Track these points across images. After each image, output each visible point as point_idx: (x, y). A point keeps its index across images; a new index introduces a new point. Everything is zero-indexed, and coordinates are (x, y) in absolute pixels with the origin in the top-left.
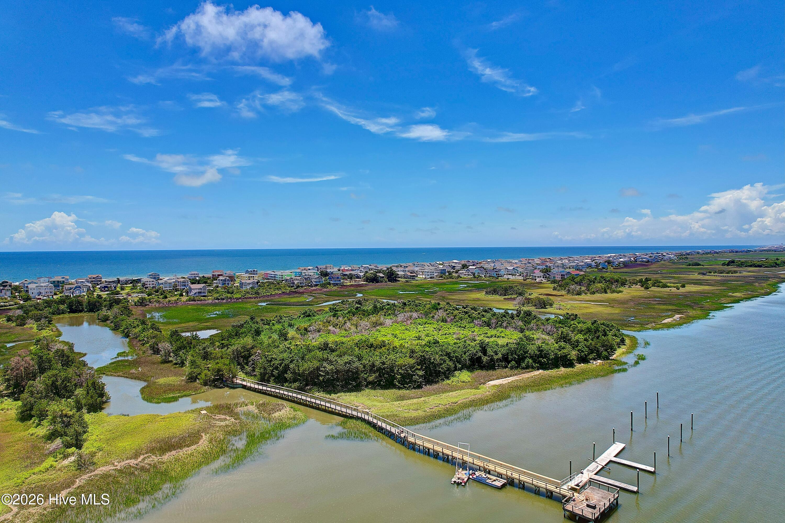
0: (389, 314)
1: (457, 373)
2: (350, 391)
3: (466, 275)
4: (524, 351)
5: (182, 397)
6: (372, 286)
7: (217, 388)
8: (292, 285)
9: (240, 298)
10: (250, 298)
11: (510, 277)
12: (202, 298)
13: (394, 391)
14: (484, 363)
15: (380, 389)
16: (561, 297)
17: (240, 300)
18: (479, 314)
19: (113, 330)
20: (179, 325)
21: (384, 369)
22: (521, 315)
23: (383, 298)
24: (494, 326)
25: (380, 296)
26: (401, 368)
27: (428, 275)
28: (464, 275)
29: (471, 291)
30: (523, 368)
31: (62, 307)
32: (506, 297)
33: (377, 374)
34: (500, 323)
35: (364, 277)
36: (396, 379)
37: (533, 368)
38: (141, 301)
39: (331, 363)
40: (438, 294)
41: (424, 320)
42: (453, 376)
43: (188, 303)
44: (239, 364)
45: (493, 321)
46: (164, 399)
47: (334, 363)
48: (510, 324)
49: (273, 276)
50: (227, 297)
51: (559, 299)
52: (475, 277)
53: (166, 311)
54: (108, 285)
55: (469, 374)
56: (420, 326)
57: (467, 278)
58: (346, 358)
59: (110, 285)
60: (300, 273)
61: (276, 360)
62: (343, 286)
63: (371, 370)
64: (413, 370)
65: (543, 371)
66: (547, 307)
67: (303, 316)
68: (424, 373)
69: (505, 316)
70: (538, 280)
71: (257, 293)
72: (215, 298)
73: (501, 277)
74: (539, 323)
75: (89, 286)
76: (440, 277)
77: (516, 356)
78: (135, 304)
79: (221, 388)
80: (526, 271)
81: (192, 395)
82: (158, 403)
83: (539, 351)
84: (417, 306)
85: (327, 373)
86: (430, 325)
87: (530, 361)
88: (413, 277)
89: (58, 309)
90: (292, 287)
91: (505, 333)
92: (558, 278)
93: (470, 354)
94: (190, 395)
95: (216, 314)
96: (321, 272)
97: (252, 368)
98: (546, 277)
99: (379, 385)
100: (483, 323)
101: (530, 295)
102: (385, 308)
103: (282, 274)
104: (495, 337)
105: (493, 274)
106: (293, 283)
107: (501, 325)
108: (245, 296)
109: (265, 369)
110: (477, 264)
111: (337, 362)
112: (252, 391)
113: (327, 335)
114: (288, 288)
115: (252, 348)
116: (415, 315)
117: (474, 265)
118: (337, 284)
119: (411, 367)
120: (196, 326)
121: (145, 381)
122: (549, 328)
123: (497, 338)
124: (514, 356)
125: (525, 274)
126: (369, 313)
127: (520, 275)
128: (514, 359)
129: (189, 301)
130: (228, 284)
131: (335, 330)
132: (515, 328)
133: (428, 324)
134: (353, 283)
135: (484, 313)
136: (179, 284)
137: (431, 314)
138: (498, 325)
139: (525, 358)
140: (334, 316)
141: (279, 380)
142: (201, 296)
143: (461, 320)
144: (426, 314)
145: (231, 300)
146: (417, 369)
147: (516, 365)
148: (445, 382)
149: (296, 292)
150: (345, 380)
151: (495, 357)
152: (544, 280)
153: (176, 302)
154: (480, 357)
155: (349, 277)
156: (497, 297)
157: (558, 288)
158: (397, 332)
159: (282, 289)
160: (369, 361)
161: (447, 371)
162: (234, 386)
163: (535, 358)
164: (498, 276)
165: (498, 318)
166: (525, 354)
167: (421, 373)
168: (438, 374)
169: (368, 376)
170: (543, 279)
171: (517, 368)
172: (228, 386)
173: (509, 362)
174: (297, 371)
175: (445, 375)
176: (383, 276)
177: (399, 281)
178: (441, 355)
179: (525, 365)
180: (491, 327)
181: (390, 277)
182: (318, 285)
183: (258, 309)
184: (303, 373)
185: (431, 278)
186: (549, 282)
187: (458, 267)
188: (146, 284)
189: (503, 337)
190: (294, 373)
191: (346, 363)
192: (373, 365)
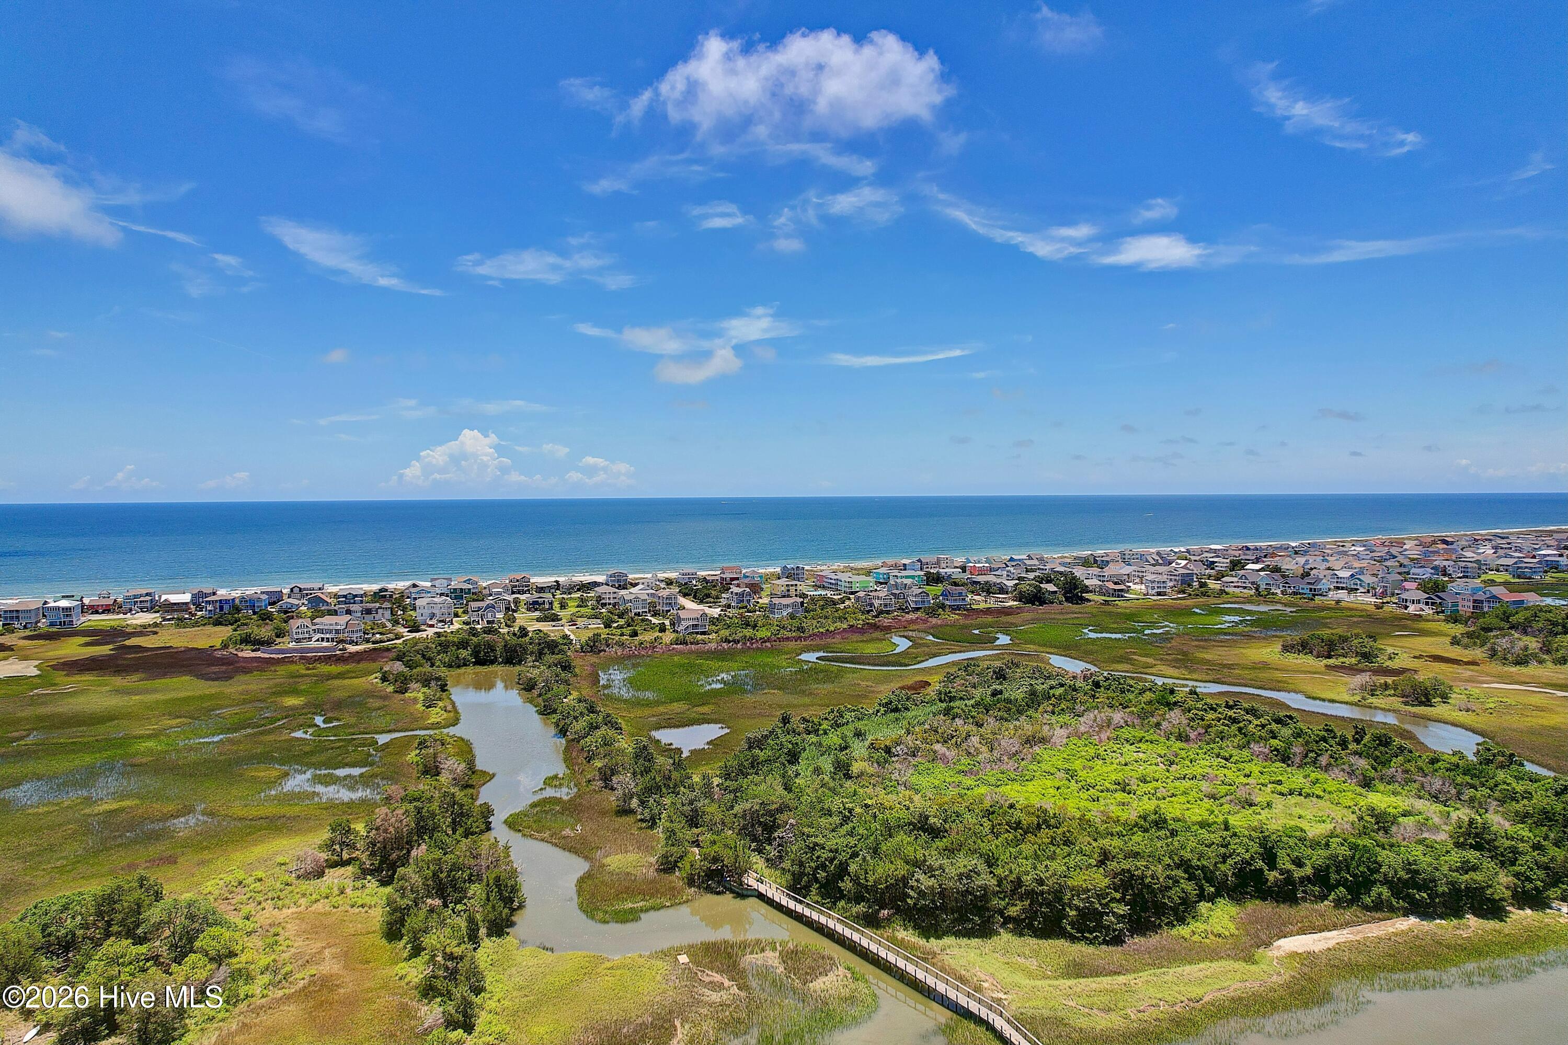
0: (1062, 710)
1: (1203, 907)
2: (969, 934)
3: (1238, 587)
4: (1368, 868)
5: (647, 910)
6: (1032, 612)
7: (712, 893)
8: (868, 608)
9: (768, 640)
10: (788, 639)
11: (1342, 594)
12: (699, 637)
13: (1061, 943)
14: (1269, 884)
15: (1031, 936)
16: (1472, 667)
17: (768, 644)
18: (1263, 726)
19: (541, 713)
20: (655, 709)
21: (1042, 893)
22: (1365, 741)
23: (1052, 651)
24: (1297, 760)
25: (1045, 645)
26: (1078, 896)
27: (1153, 588)
28: (1235, 587)
29: (1248, 636)
30: (1367, 908)
31: (464, 653)
32: (1331, 661)
33: (1027, 903)
34: (1312, 755)
35: (1015, 590)
36: (1066, 916)
37: (1392, 909)
38: (592, 644)
39: (930, 871)
40: (1174, 643)
41: (1139, 734)
42: (1193, 917)
43: (673, 649)
44: (754, 839)
45: (1297, 749)
46: (617, 913)
47: (937, 873)
48: (1337, 759)
49: (833, 582)
50: (746, 636)
51: (1466, 672)
52: (1259, 595)
53: (634, 666)
54: (539, 600)
55: (1233, 909)
56: (1128, 746)
57: (1241, 595)
58: (963, 862)
59: (542, 600)
60: (885, 576)
61: (824, 848)
62: (972, 612)
63: (1014, 892)
64: (1104, 902)
65: (1418, 920)
66: (1433, 700)
67: (885, 711)
68: (1129, 909)
69: (1324, 739)
70: (1412, 609)
71: (801, 629)
72: (722, 638)
73: (1321, 595)
74: (1411, 766)
75: (509, 601)
76: (1179, 592)
77: (1348, 876)
78: (582, 648)
79: (718, 893)
80: (1383, 584)
81: (665, 906)
82: (606, 922)
83: (1409, 871)
84: (1124, 692)
85: (922, 894)
86: (1151, 746)
87: (1385, 892)
88: (1119, 593)
89: (458, 657)
90: (868, 612)
91: (1325, 786)
92: (1466, 608)
93: (1235, 863)
94: (662, 907)
95: (722, 681)
96: (928, 574)
97: (778, 852)
98: (1433, 604)
99: (1030, 926)
100: (1272, 751)
101: (1390, 658)
102: (1054, 695)
103: (850, 580)
104: (1300, 794)
105: (1303, 589)
106: (871, 605)
107: (1314, 762)
108: (778, 634)
109: (801, 864)
110: (1265, 556)
111: (944, 871)
112: (775, 908)
113: (930, 767)
114: (860, 616)
115: (780, 810)
116: (1118, 717)
117: (1257, 561)
118: (958, 608)
119: (1100, 897)
120: (683, 713)
121: (586, 858)
122: (1437, 784)
123: (1305, 797)
124: (1344, 874)
125: (1379, 590)
126: (1021, 706)
127: (1368, 592)
128: (1342, 883)
129: (676, 644)
130: (749, 601)
131: (947, 753)
132: (1351, 774)
133: (1147, 741)
134: (992, 603)
135: (1274, 726)
136: (661, 601)
137: (1153, 716)
138: (1308, 760)
139: (1374, 883)
140: (947, 712)
141: (828, 891)
142: (697, 633)
143: (1222, 739)
144: (1143, 716)
145: (752, 644)
146: (1113, 900)
147: (1349, 897)
148: (1174, 932)
149: (875, 627)
150: (959, 910)
151: (1298, 874)
152: (1428, 611)
153: (653, 645)
154: (1261, 871)
155: (983, 588)
156: (1309, 661)
157: (1466, 640)
158: (1077, 765)
159: (849, 618)
160: (1011, 872)
161: (1181, 904)
162: (743, 893)
163: (1399, 887)
164: (1314, 595)
165: (1307, 743)
166: (1371, 875)
167: (1122, 909)
168: (1160, 910)
169: (1008, 904)
170: (1424, 607)
171: (1351, 903)
172: (732, 892)
173: (1332, 888)
174: (862, 881)
175: (1176, 914)
176: (1055, 589)
177: (1088, 600)
178: (1169, 865)
179: (1373, 902)
180: (1290, 762)
181: (1070, 592)
182: (921, 608)
183: (801, 671)
184: (874, 886)
185: (1159, 594)
186: (1441, 616)
187: (1223, 564)
188: (604, 598)
189: (1318, 797)
190: (856, 880)
191: (960, 876)
192: (1019, 883)
